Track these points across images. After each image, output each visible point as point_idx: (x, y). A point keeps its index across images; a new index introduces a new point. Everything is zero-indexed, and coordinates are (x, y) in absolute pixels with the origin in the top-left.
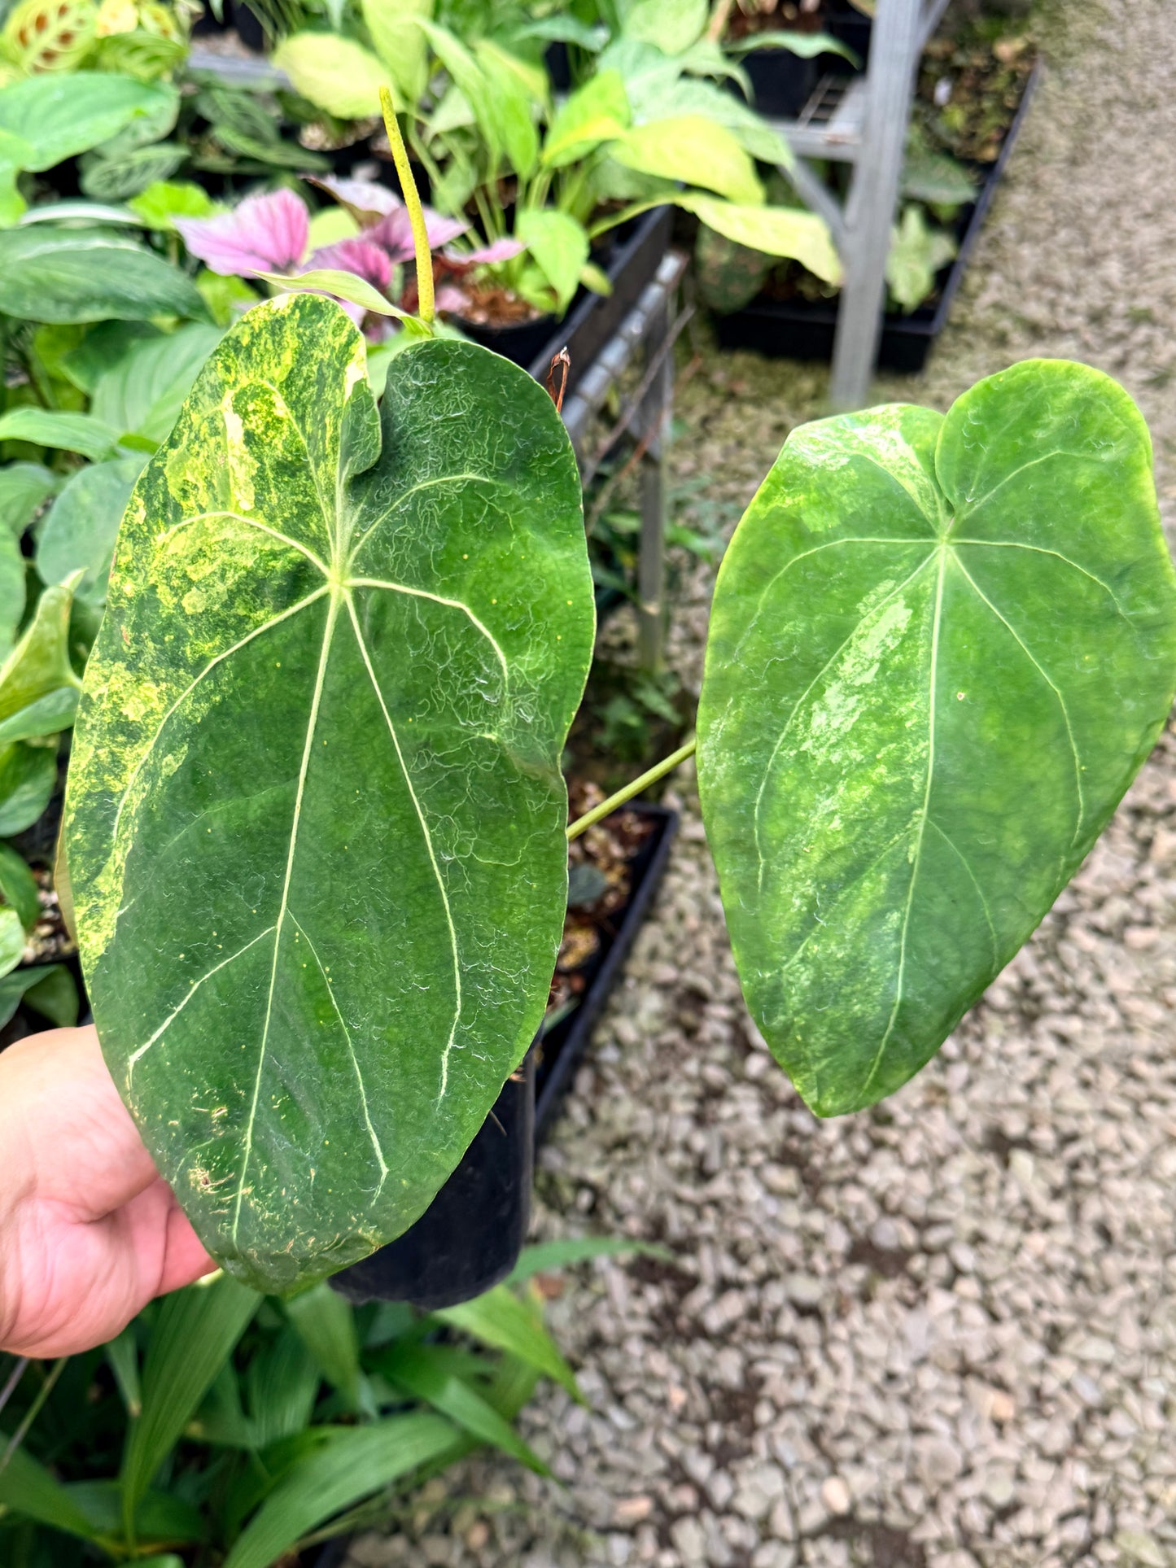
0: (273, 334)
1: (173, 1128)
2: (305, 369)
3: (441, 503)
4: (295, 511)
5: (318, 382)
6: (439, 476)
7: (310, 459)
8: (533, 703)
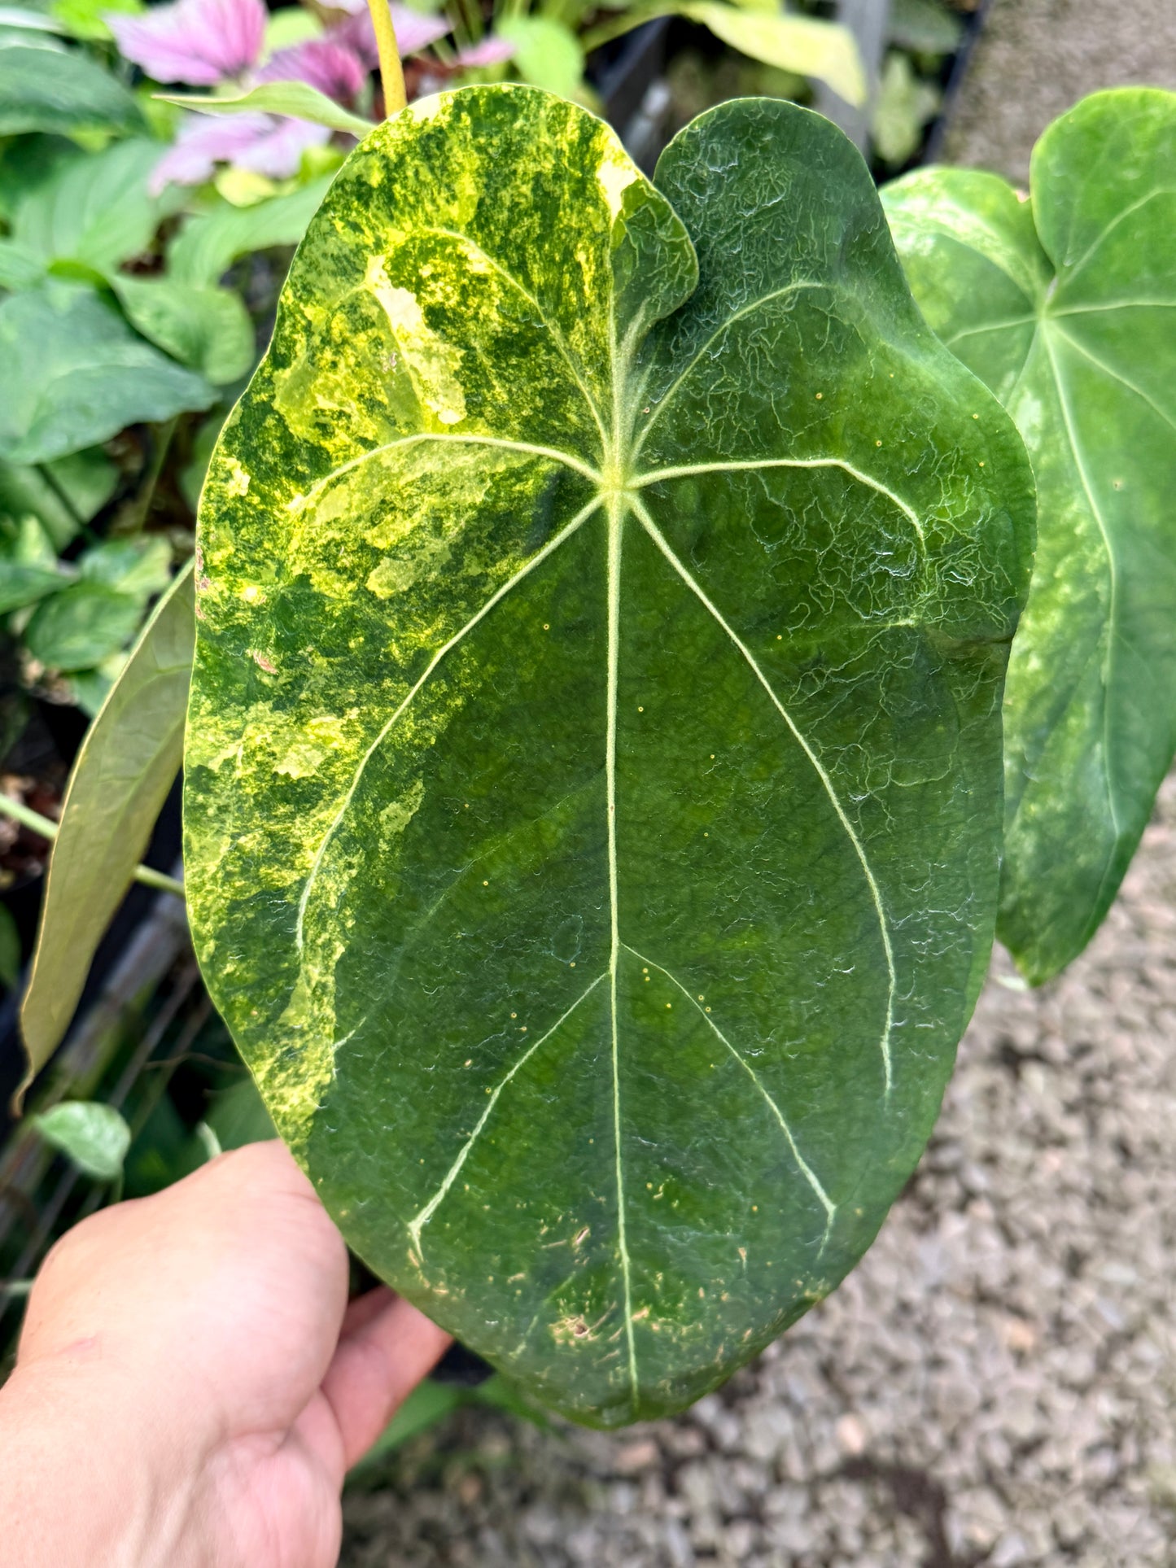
0: (428, 157)
1: (517, 1284)
2: (506, 195)
3: (770, 332)
4: (540, 403)
5: (536, 208)
6: (760, 293)
7: (549, 323)
8: (974, 558)
